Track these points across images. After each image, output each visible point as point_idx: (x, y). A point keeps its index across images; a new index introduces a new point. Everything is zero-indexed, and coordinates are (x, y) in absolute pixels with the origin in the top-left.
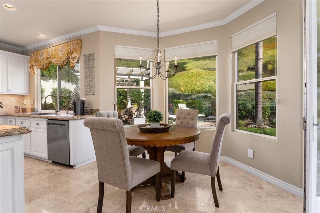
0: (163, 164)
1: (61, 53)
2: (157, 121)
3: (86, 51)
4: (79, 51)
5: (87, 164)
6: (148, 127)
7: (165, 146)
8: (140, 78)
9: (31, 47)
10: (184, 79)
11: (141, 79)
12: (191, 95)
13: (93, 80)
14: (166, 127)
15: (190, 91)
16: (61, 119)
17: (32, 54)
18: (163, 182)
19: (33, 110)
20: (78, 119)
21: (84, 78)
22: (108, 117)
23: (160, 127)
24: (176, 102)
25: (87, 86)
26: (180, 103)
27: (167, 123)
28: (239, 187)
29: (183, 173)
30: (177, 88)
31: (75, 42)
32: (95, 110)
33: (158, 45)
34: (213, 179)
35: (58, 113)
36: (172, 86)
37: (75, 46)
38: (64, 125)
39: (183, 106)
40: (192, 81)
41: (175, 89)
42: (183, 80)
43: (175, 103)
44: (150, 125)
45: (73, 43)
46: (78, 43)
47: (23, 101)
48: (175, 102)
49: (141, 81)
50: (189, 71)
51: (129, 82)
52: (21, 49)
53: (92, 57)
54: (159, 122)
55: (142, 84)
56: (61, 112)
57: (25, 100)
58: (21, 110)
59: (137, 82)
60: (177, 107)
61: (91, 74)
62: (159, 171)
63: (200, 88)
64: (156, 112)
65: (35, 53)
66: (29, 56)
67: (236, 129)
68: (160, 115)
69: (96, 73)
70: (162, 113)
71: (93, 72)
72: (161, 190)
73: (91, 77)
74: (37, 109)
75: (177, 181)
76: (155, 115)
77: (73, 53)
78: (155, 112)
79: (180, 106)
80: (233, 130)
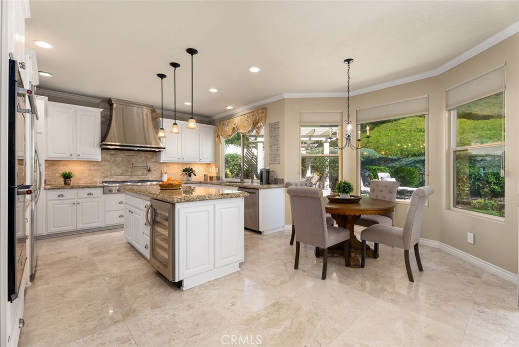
0: (353, 236)
1: (246, 123)
2: (347, 192)
3: (271, 119)
4: (264, 120)
5: (274, 233)
6: (337, 197)
7: (355, 215)
8: (324, 139)
9: (217, 117)
10: (390, 134)
11: (324, 141)
12: (400, 159)
13: (278, 149)
14: (357, 198)
15: (399, 153)
16: (252, 187)
17: (218, 124)
18: (353, 252)
19: (218, 178)
20: (267, 188)
21: (269, 147)
22: (301, 186)
23: (350, 198)
24: (375, 170)
25: (272, 155)
26: (382, 171)
27: (359, 195)
28: (447, 272)
29: (376, 245)
30: (378, 148)
31: (260, 111)
32: (280, 179)
33: (348, 116)
34: (406, 252)
35: (243, 181)
36: (370, 146)
37: (260, 115)
38: (255, 193)
39: (385, 176)
40: (403, 138)
41: (373, 151)
42: (388, 135)
43: (373, 171)
44: (339, 196)
45: (258, 113)
46: (263, 112)
47: (209, 169)
48: (372, 169)
49: (325, 144)
50: (398, 121)
51: (308, 143)
52: (207, 120)
53: (277, 126)
54: (349, 193)
55: (327, 147)
56: (246, 180)
57: (210, 169)
58: (208, 178)
59: (320, 144)
60: (376, 177)
61: (276, 143)
62: (349, 238)
63: (416, 148)
64: (346, 183)
65: (222, 123)
66: (214, 125)
67: (454, 207)
68: (350, 186)
69: (280, 142)
70: (354, 184)
71: (278, 141)
72: (350, 259)
73: (276, 146)
74: (222, 177)
75: (369, 257)
76: (344, 186)
77: (258, 122)
78: (344, 183)
79: (380, 175)
80: (449, 209)
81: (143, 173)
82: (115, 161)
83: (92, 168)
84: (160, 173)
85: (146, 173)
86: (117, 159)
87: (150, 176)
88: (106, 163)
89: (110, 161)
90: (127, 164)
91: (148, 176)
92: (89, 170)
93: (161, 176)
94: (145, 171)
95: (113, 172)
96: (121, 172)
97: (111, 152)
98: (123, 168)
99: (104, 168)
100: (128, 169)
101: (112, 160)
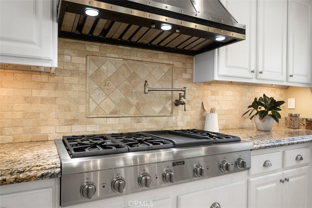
81: (164, 109)
82: (98, 72)
83: (35, 93)
84: (200, 109)
85: (170, 109)
86: (104, 68)
87: (179, 117)
88: (75, 79)
89: (86, 73)
90: (127, 83)
91: (174, 118)
92: (26, 98)
93: (203, 118)
94: (169, 106)
95: (93, 106)
96: (113, 107)
97: (88, 49)
98: (119, 95)
99: (70, 93)
100: (130, 98)
101: (91, 72)
